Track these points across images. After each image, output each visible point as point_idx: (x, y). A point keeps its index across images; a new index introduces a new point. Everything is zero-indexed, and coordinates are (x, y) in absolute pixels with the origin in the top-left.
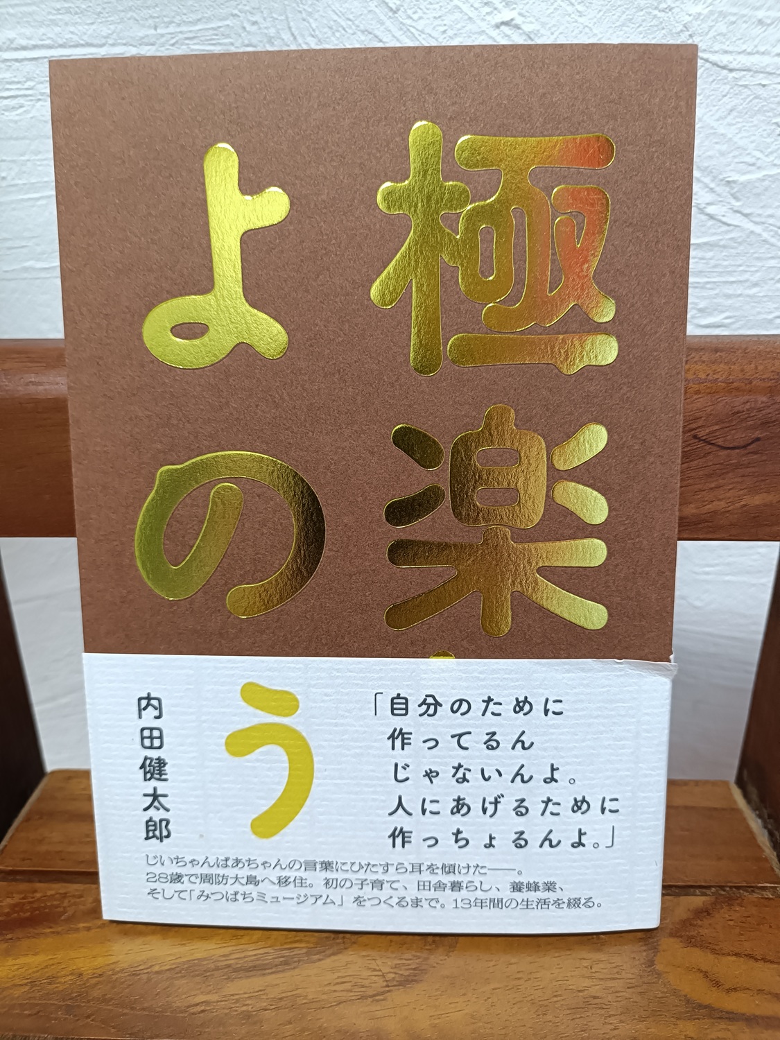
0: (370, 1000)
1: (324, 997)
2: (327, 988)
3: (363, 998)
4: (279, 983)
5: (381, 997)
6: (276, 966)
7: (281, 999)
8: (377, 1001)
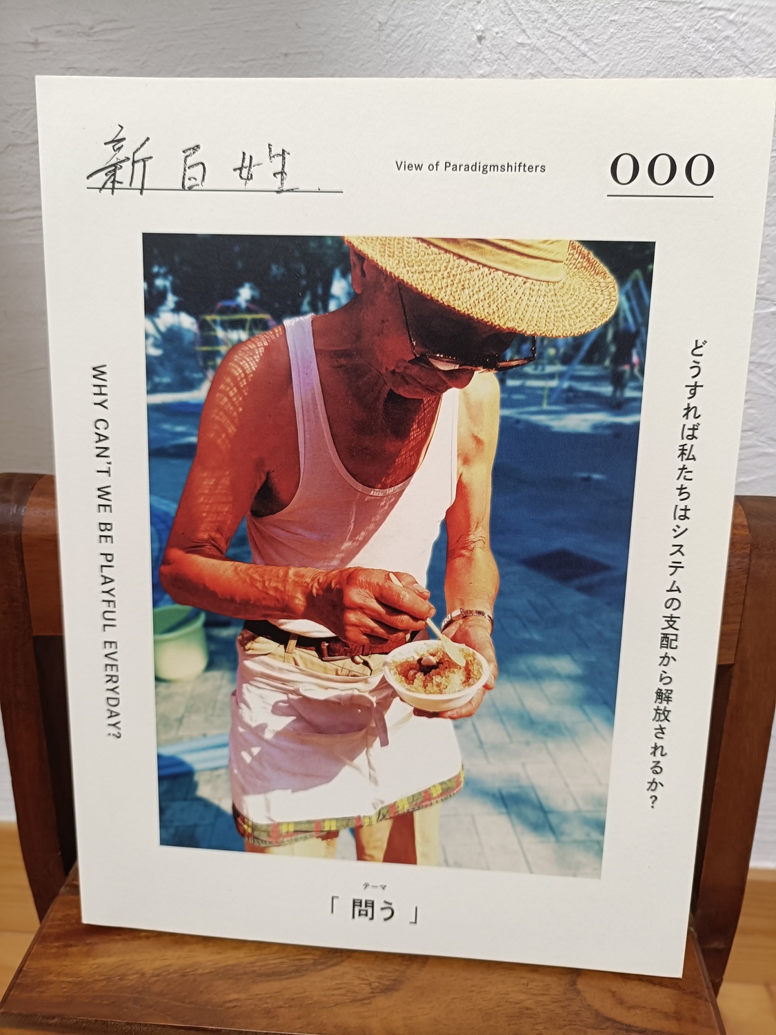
0: (359, 1003)
1: (325, 999)
2: (327, 992)
3: (354, 1001)
4: (293, 986)
5: (368, 1001)
6: (290, 973)
7: (293, 999)
8: (365, 1004)
